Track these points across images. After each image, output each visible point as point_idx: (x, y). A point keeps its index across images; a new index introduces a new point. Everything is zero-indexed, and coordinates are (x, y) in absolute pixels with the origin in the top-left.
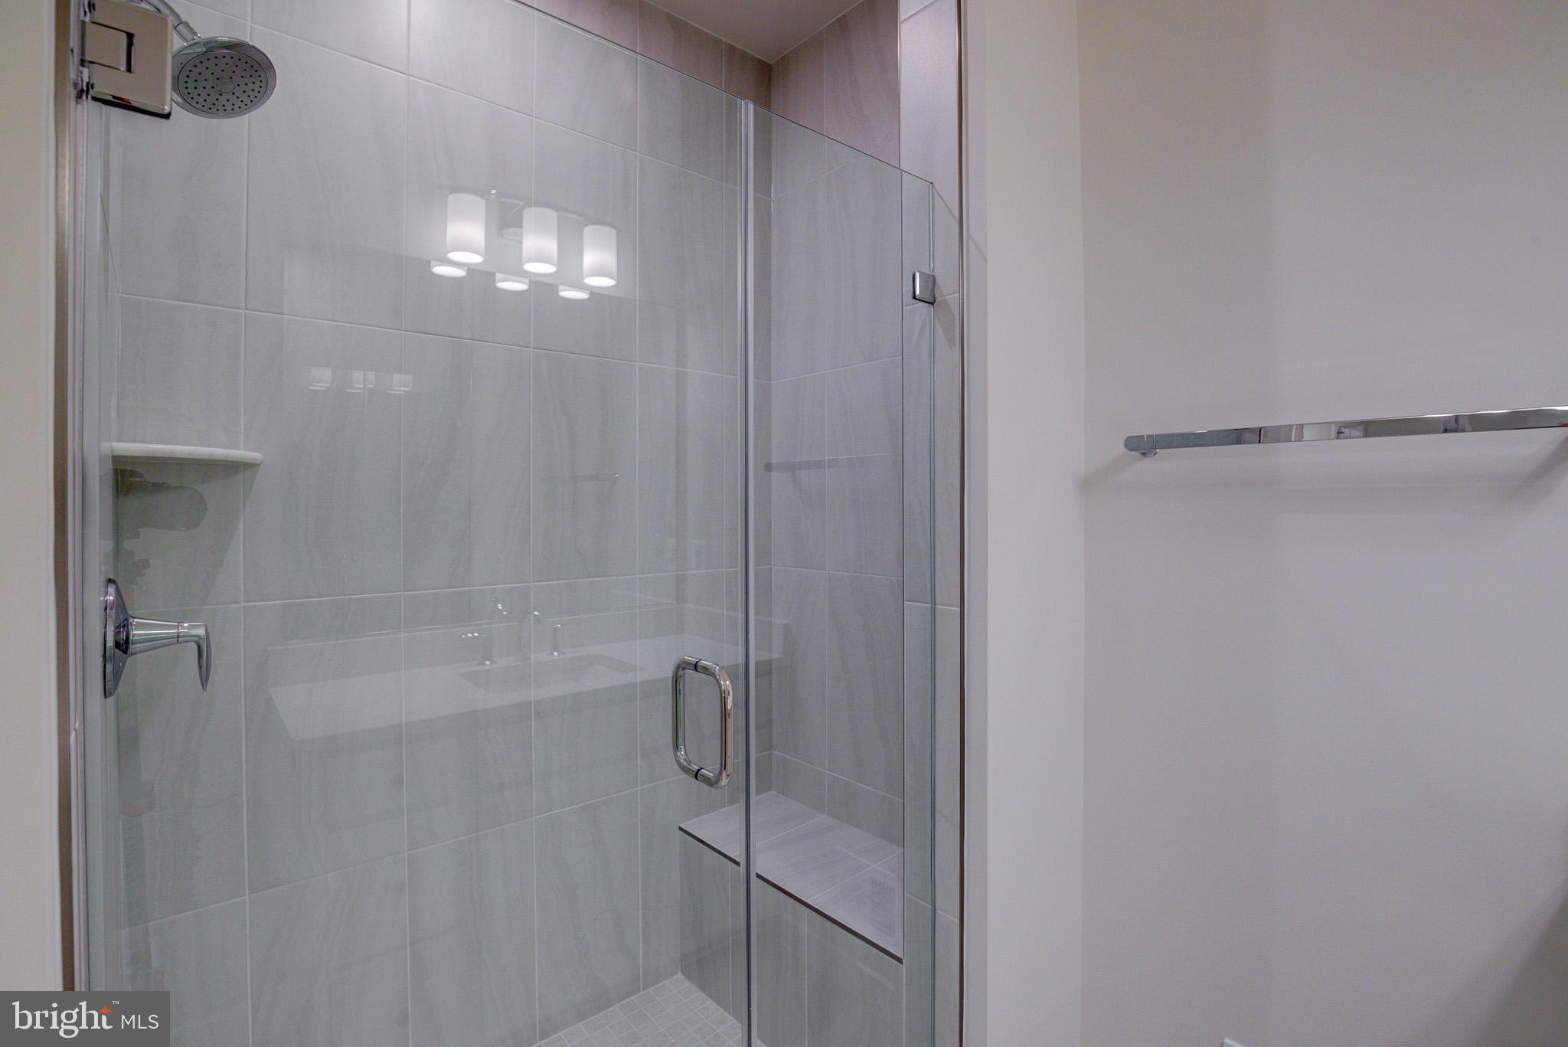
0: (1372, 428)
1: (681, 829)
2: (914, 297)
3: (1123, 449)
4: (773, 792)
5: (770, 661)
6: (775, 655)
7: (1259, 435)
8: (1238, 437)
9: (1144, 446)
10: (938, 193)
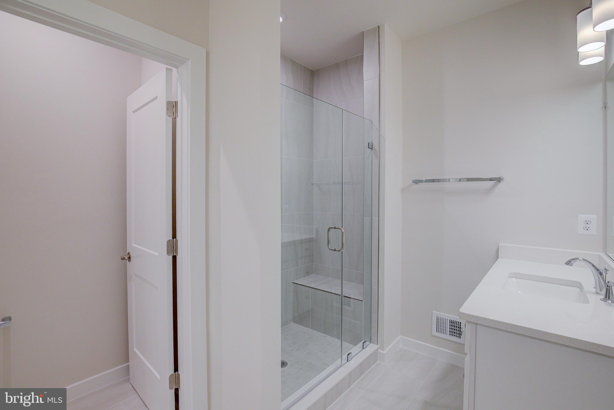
0: (469, 180)
1: (293, 283)
2: (369, 148)
3: (412, 182)
4: (313, 274)
5: (313, 237)
6: (314, 236)
7: (438, 180)
8: (433, 181)
9: (416, 182)
10: (374, 125)
